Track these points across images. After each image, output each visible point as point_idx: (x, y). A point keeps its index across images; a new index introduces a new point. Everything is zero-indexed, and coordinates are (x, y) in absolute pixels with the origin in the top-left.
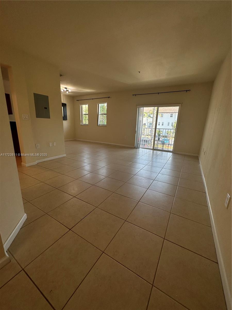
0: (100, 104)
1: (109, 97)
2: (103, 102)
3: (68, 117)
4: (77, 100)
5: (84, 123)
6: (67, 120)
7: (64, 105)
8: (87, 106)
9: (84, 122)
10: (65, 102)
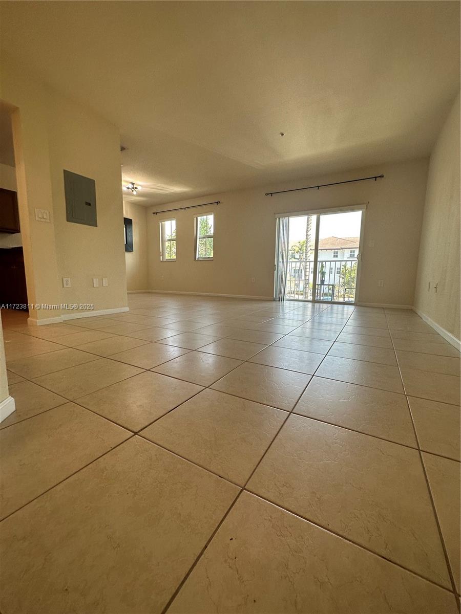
0: (199, 218)
1: (217, 202)
2: (207, 213)
3: (135, 246)
4: (154, 213)
5: (167, 257)
6: (133, 251)
7: (128, 222)
8: (174, 222)
9: (167, 255)
10: (129, 217)
